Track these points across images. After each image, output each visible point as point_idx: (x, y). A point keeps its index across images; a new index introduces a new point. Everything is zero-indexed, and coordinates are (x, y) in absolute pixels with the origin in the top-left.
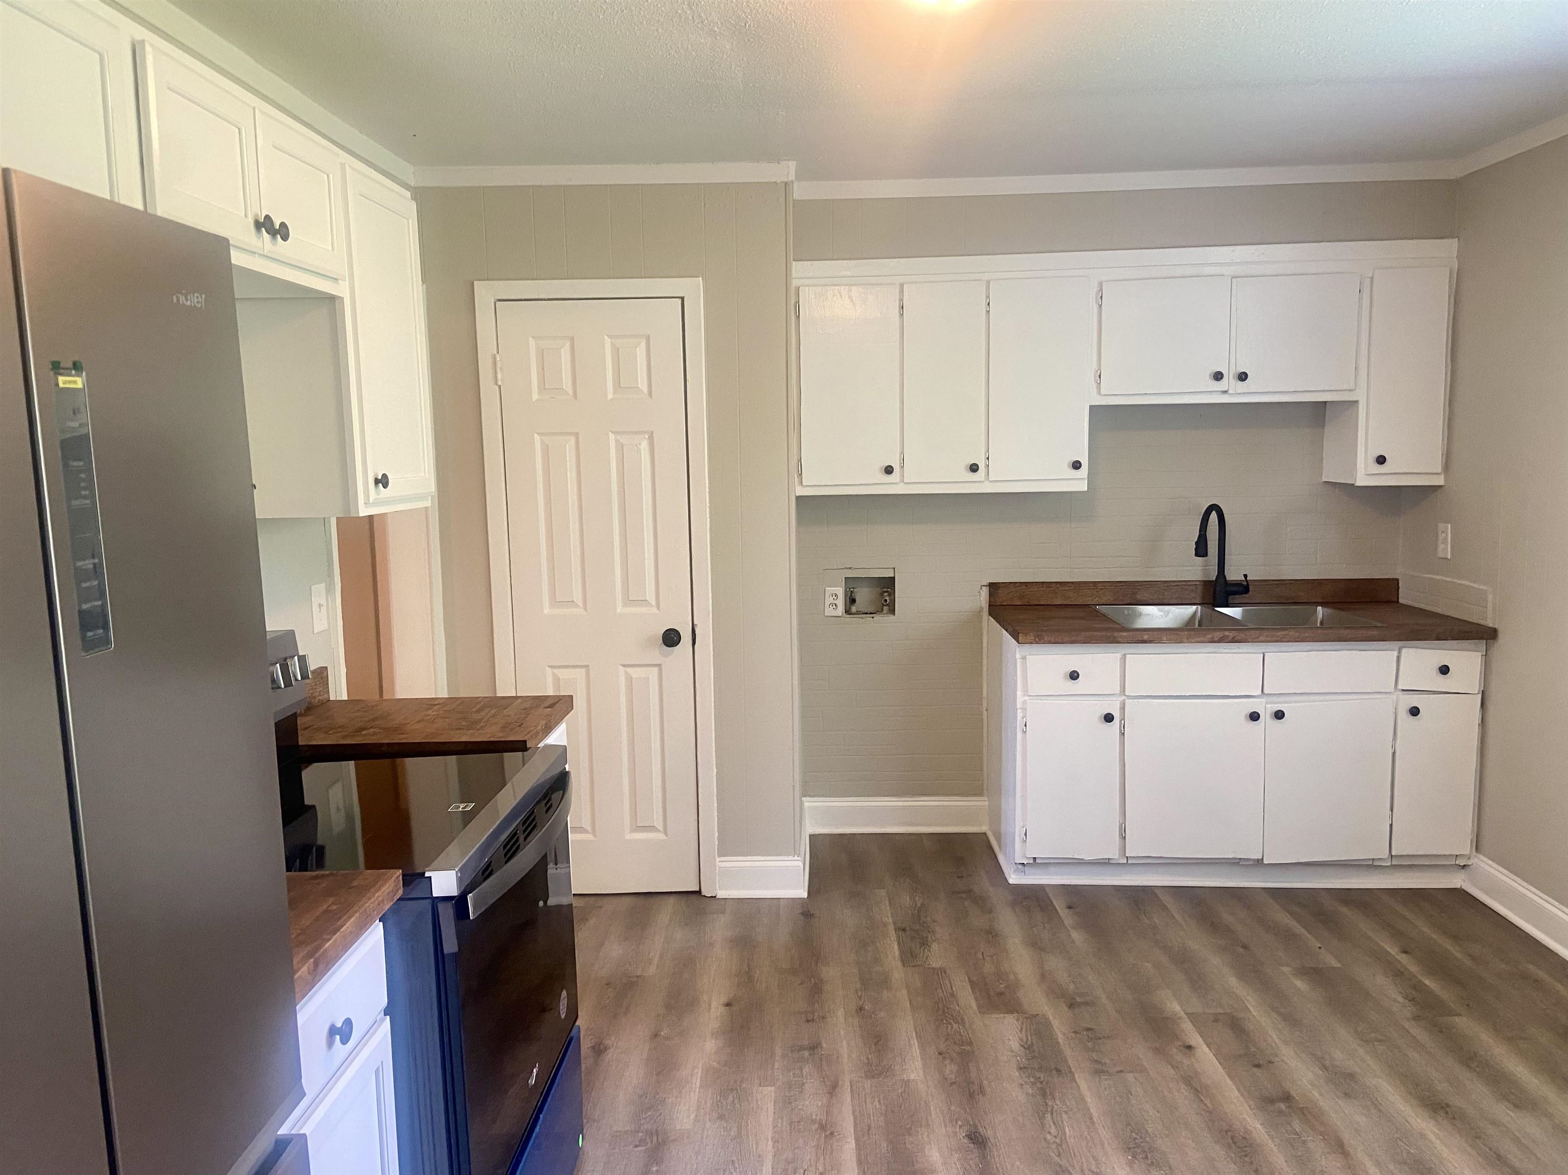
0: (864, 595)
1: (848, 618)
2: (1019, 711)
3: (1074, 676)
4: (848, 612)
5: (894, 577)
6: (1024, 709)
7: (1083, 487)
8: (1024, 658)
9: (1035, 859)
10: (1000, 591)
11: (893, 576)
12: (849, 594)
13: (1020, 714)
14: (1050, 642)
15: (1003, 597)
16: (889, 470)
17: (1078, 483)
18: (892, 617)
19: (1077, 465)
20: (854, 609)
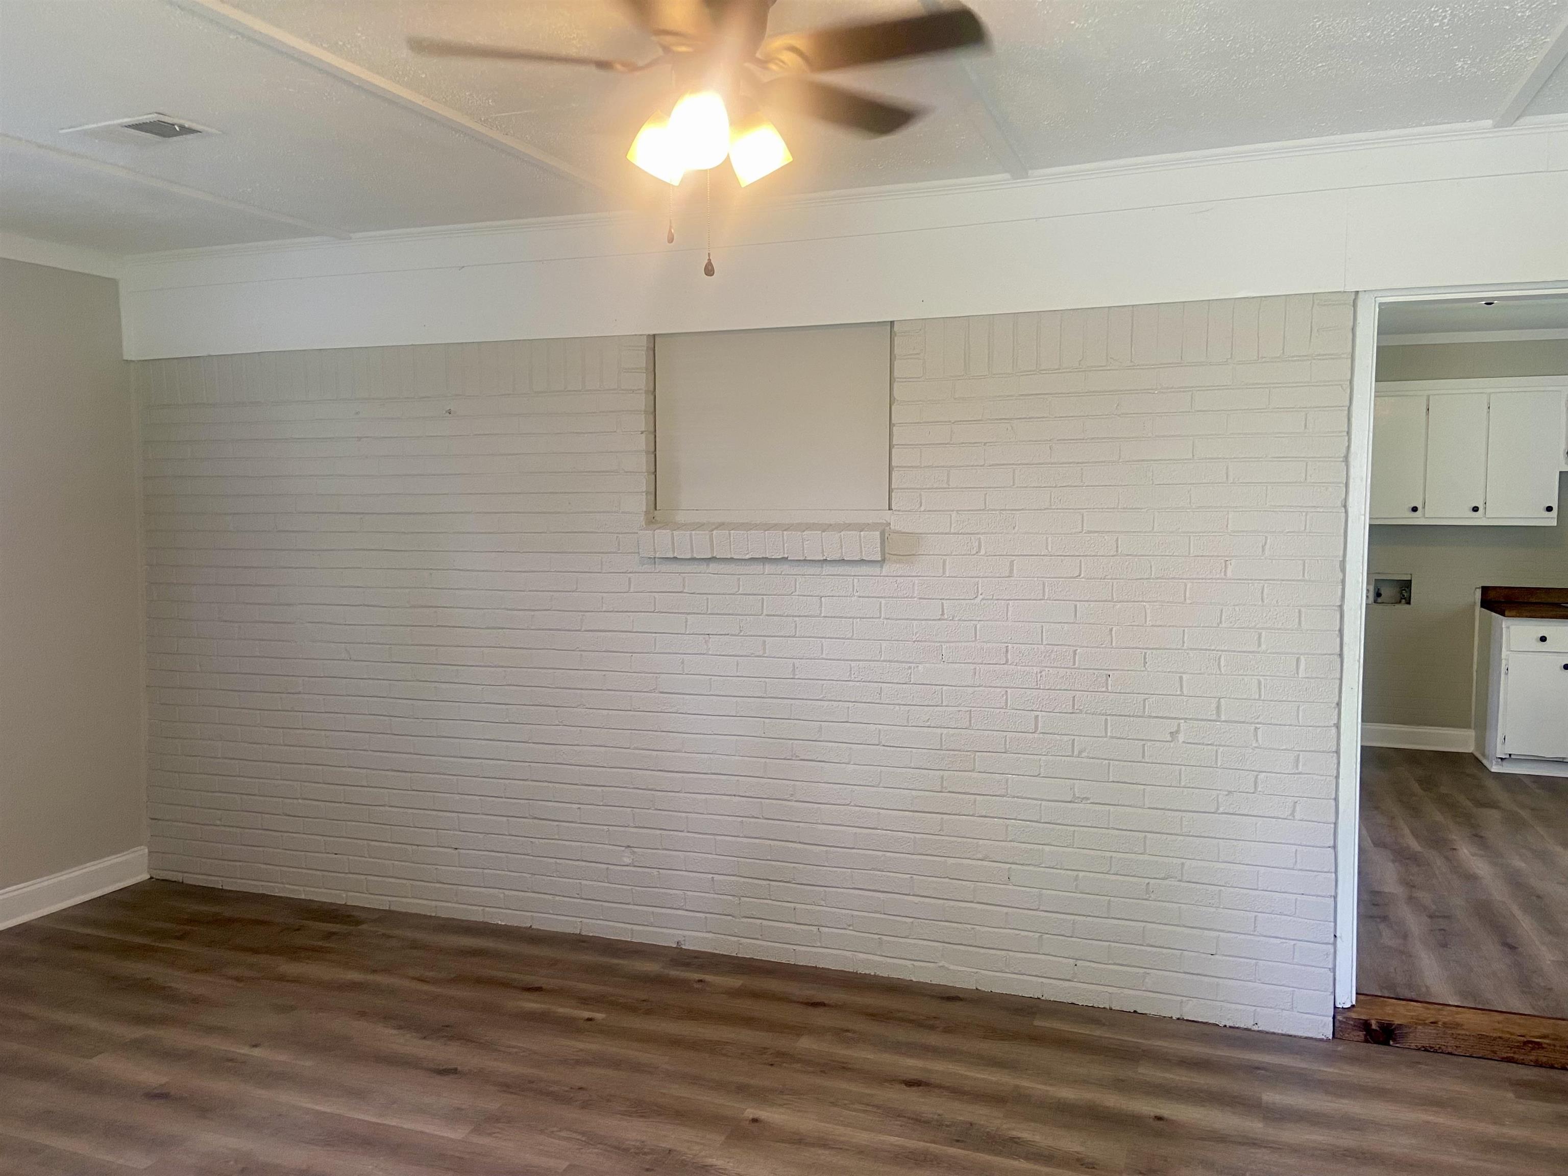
0: (1386, 592)
1: (1376, 606)
2: (1503, 661)
3: (1543, 639)
4: (1375, 602)
5: (1411, 581)
6: (1507, 660)
7: (1554, 523)
8: (1508, 628)
9: (1510, 755)
10: (1489, 592)
11: (1410, 579)
12: (1377, 590)
13: (1504, 662)
14: (1527, 617)
15: (1492, 595)
16: (1415, 509)
17: (1551, 520)
18: (1408, 606)
19: (1549, 509)
20: (1379, 600)
